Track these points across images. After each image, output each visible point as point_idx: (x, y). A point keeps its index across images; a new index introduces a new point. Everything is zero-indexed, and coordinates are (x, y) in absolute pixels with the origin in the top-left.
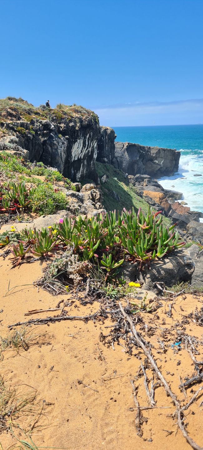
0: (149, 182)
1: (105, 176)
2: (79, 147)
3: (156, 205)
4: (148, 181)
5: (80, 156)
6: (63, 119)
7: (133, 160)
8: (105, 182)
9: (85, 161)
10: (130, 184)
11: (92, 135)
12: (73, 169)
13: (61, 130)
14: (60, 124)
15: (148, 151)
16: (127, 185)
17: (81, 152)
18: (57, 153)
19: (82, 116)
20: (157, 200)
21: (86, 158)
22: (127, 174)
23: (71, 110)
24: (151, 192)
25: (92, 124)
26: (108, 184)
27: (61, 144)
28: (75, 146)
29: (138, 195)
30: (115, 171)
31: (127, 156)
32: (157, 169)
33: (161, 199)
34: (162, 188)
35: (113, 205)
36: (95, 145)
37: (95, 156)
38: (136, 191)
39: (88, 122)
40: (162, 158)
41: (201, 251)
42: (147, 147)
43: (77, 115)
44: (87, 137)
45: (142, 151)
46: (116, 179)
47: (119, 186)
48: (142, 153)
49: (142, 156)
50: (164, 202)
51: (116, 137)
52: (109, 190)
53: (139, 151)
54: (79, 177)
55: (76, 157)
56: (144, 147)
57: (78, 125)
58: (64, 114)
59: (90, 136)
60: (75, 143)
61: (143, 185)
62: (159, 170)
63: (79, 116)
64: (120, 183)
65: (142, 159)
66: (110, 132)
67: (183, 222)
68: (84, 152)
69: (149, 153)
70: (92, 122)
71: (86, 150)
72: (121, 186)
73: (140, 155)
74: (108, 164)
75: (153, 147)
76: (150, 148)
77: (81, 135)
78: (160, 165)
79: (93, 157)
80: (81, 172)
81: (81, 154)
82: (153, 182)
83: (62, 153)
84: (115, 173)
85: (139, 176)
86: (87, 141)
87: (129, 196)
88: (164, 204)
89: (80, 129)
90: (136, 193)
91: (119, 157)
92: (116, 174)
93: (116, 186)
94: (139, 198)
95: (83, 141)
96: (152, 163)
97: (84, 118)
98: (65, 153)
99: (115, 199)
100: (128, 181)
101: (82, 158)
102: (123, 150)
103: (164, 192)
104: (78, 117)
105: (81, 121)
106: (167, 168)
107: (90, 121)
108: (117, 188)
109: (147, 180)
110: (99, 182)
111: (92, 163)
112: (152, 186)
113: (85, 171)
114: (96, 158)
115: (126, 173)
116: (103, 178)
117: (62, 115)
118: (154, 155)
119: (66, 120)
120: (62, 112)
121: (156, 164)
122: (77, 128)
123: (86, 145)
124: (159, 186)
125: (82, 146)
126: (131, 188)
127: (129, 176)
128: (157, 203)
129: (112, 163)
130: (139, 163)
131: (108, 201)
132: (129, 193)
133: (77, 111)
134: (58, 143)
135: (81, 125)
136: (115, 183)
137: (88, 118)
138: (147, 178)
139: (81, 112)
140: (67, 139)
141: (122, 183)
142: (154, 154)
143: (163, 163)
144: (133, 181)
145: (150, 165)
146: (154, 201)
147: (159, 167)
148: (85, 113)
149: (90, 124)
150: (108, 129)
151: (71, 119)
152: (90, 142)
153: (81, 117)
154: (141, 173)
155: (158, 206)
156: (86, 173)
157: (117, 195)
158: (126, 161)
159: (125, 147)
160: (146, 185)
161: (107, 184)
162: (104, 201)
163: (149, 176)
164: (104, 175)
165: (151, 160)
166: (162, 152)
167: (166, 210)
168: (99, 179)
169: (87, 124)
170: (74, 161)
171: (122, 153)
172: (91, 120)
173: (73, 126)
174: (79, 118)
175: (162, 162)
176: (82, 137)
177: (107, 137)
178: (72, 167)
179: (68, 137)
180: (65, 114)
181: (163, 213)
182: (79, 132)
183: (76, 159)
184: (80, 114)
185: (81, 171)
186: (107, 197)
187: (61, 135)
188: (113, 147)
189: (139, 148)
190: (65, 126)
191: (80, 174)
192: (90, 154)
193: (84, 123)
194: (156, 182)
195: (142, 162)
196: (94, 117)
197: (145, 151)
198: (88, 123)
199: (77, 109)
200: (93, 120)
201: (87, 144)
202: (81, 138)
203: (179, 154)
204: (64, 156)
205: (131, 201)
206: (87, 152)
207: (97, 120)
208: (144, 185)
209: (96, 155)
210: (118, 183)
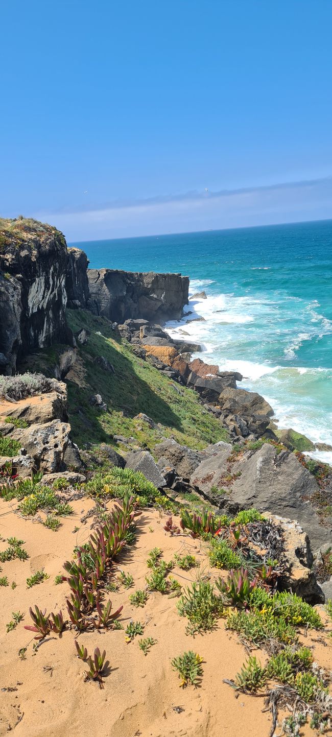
0: (148, 330)
1: (83, 333)
2: (39, 290)
3: (166, 368)
4: (146, 328)
5: (41, 304)
6: (9, 245)
7: (117, 297)
8: (85, 342)
9: (50, 312)
10: (122, 339)
11: (57, 267)
12: (33, 329)
13: (8, 264)
14: (4, 254)
15: (139, 281)
16: (119, 341)
17: (43, 298)
18: (7, 308)
19: (38, 236)
20: (166, 360)
21: (50, 307)
22: (116, 323)
23: (17, 227)
24: (155, 347)
25: (57, 248)
26: (90, 345)
27: (11, 290)
28: (32, 289)
29: (139, 357)
30: (96, 321)
31: (107, 290)
32: (157, 308)
33: (172, 357)
34: (170, 337)
35: (104, 380)
36: (63, 283)
37: (65, 301)
38: (134, 350)
39: (50, 246)
40: (162, 289)
41: (280, 454)
42: (137, 274)
43: (30, 236)
44: (51, 271)
45: (129, 281)
46: (99, 333)
47: (108, 346)
48: (130, 284)
49: (132, 290)
50: (178, 362)
51: (89, 262)
52: (93, 355)
53: (124, 281)
54: (43, 340)
55: (34, 307)
56: (132, 275)
57: (35, 252)
58: (9, 237)
59: (55, 269)
60: (31, 285)
61: (138, 337)
62: (160, 308)
63: (33, 237)
64: (107, 340)
65: (131, 294)
66: (78, 256)
67: (213, 391)
68: (48, 297)
69: (141, 283)
70: (56, 246)
71: (51, 293)
72: (111, 345)
73: (127, 288)
74: (82, 310)
75: (146, 273)
76: (141, 275)
77: (40, 270)
78: (160, 301)
79: (62, 303)
80: (46, 332)
81: (42, 302)
82: (155, 330)
83: (16, 306)
84: (96, 324)
85: (131, 323)
86: (51, 278)
87: (126, 361)
88: (177, 364)
89: (37, 259)
90: (134, 353)
91: (94, 293)
92: (98, 325)
93: (102, 346)
94: (142, 361)
95: (45, 279)
96: (148, 299)
97: (42, 240)
98: (19, 305)
99: (106, 369)
100: (119, 335)
101: (45, 307)
102: (98, 281)
103: (174, 344)
104: (31, 240)
105: (39, 246)
106: (171, 305)
107: (53, 245)
108: (104, 349)
109: (143, 327)
110: (75, 344)
111: (60, 313)
112: (154, 336)
113: (51, 329)
114: (65, 304)
115: (113, 322)
116: (80, 335)
117: (7, 239)
118: (149, 286)
119: (14, 247)
120: (4, 233)
121: (154, 299)
122: (34, 259)
123: (49, 285)
124: (165, 336)
125: (43, 288)
126: (126, 346)
127: (119, 326)
128: (166, 364)
129: (87, 305)
130: (128, 301)
131: (96, 374)
132: (126, 356)
133: (28, 229)
134: (7, 289)
135: (39, 252)
136: (100, 341)
137: (50, 240)
138: (142, 324)
139: (35, 231)
140: (19, 279)
141: (110, 340)
142: (148, 284)
143: (164, 298)
144: (127, 334)
145: (145, 303)
146: (162, 361)
147: (159, 304)
148: (42, 231)
149: (54, 249)
150: (75, 252)
151: (21, 245)
152: (55, 279)
153: (38, 239)
154: (132, 315)
155: (170, 370)
156: (54, 332)
157: (108, 363)
158: (107, 299)
159: (102, 276)
160: (145, 337)
161: (87, 345)
162: (88, 375)
163: (146, 321)
164: (82, 330)
165: (146, 293)
166: (161, 280)
167: (182, 373)
168: (74, 338)
169: (49, 250)
170: (33, 314)
171: (97, 287)
172: (55, 243)
173: (26, 256)
174: (34, 241)
175: (163, 296)
176: (43, 272)
177: (75, 265)
178: (30, 327)
179: (20, 275)
180: (10, 235)
181: (180, 380)
182: (37, 264)
183: (35, 310)
184: (34, 233)
185: (45, 330)
186: (91, 367)
187: (9, 274)
188: (86, 280)
189: (123, 277)
190: (14, 257)
191: (44, 335)
192: (57, 299)
193: (43, 249)
194: (159, 330)
195: (132, 298)
196: (58, 236)
197: (134, 280)
198: (51, 249)
199: (27, 224)
200: (57, 242)
201: (51, 283)
202: (41, 274)
203: (186, 281)
204: (18, 310)
205: (132, 370)
206: (52, 296)
207: (62, 242)
208: (140, 336)
209: (66, 299)
210: (105, 340)
